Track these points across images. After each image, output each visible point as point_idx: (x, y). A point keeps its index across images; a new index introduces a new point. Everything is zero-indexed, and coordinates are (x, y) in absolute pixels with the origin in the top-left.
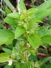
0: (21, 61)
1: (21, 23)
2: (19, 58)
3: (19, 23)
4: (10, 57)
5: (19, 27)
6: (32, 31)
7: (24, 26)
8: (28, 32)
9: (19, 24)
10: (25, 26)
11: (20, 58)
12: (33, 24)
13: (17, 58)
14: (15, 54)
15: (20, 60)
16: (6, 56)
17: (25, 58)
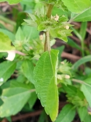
0: (34, 53)
2: (29, 48)
4: (12, 45)
11: (31, 48)
13: (26, 48)
14: (22, 42)
15: (32, 51)
16: (3, 41)
17: (42, 48)
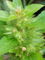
1: (12, 31)
3: (7, 29)
5: (6, 38)
6: (32, 48)
7: (16, 36)
8: (24, 49)
9: (8, 32)
10: (18, 35)
12: (34, 35)
